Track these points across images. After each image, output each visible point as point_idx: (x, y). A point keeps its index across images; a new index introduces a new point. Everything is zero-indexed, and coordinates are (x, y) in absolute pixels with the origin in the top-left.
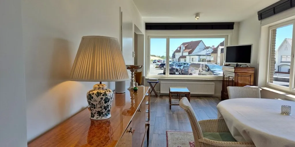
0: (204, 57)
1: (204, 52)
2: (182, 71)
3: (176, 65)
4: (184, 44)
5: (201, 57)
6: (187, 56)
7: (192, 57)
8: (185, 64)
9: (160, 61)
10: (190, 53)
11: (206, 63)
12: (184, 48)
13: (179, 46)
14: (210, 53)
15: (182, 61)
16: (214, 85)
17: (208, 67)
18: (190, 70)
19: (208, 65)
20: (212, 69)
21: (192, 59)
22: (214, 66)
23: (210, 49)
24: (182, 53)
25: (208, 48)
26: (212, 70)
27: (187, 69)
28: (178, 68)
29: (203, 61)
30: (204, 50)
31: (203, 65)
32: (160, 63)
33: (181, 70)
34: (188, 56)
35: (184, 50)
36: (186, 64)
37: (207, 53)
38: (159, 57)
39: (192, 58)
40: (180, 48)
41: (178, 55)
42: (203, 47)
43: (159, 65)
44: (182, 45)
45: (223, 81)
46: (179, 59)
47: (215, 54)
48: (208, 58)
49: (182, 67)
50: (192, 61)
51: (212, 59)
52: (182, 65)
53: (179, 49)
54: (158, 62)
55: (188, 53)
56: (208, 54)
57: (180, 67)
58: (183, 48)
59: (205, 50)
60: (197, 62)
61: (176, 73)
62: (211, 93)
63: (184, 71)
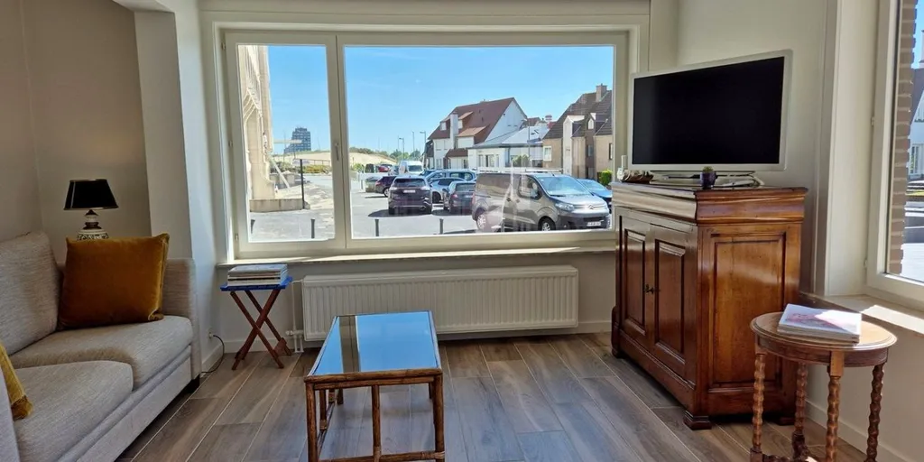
0: (523, 152)
1: (522, 136)
2: (451, 202)
3: (434, 181)
4: (458, 111)
5: (514, 151)
6: (469, 151)
7: (485, 152)
8: (462, 175)
9: (386, 169)
10: (479, 139)
11: (532, 171)
12: (460, 125)
13: (444, 117)
14: (539, 140)
15: (456, 165)
16: (575, 281)
17: (537, 182)
18: (477, 198)
19: (537, 176)
20: (550, 190)
21: (485, 157)
22: (559, 179)
23: (538, 126)
24: (456, 139)
25: (533, 122)
26: (551, 193)
27: (469, 194)
28: (439, 190)
29: (518, 164)
30: (521, 128)
31: (518, 176)
32: (380, 176)
33: (448, 196)
34: (475, 151)
35: (460, 131)
36: (467, 177)
37: (532, 137)
38: (384, 154)
39: (487, 156)
40: (448, 123)
41: (442, 147)
42: (519, 120)
43: (377, 183)
44: (453, 113)
45: (623, 257)
46: (446, 160)
47: (556, 142)
48: (536, 155)
49: (452, 187)
50: (485, 164)
51: (547, 157)
52: (453, 180)
53: (444, 128)
54: (381, 170)
55: (472, 139)
56: (535, 140)
57: (446, 187)
58: (456, 125)
59: (525, 130)
60: (502, 170)
61: (434, 209)
62: (565, 319)
63: (456, 199)
